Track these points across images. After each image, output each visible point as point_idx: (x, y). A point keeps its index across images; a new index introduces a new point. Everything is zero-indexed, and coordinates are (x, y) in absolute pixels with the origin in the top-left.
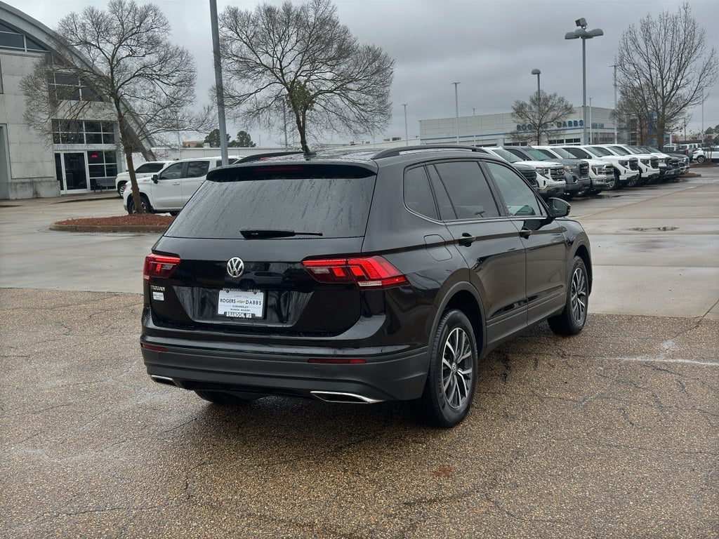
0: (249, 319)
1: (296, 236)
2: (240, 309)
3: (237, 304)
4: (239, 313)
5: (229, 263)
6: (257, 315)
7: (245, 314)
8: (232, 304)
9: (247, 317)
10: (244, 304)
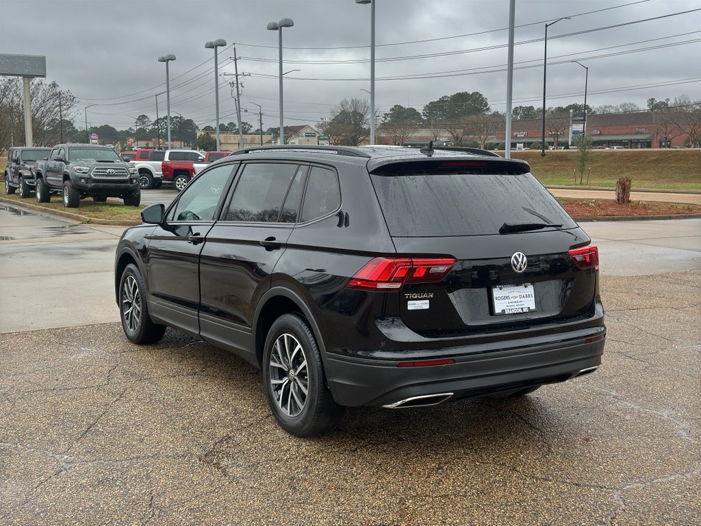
0: (526, 312)
1: (545, 229)
2: (515, 304)
3: (511, 300)
4: (516, 308)
5: (513, 258)
6: (531, 308)
7: (522, 309)
8: (508, 301)
9: (525, 311)
10: (518, 299)
